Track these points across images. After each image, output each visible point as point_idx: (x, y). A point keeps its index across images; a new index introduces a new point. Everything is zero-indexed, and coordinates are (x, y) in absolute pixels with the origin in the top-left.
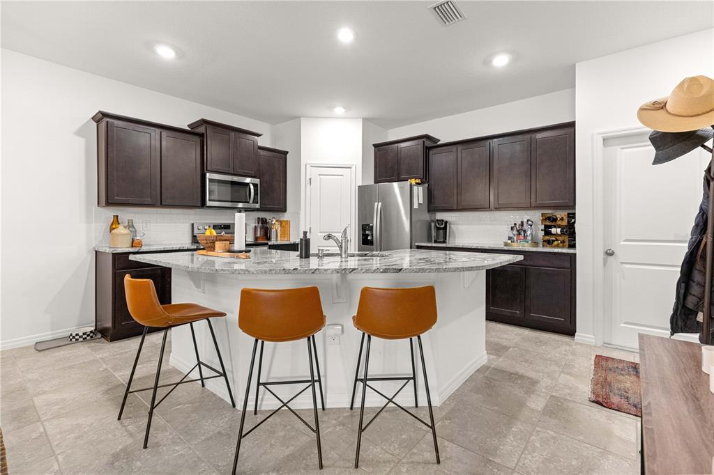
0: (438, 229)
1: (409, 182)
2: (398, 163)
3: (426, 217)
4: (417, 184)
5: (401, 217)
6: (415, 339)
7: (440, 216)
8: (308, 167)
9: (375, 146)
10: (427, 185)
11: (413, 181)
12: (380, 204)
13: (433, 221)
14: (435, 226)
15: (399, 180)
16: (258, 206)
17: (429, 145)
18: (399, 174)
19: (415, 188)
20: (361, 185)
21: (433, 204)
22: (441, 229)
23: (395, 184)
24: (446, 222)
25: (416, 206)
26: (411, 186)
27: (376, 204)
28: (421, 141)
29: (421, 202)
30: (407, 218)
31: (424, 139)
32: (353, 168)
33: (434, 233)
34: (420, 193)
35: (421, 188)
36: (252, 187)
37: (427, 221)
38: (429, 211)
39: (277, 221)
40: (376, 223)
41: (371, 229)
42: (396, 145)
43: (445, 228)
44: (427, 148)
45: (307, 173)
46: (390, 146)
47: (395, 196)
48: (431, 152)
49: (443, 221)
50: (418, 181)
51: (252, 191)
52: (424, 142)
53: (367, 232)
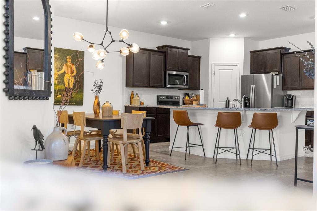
0: (288, 100)
1: (271, 74)
2: (265, 62)
3: (282, 93)
4: (276, 75)
5: (266, 93)
6: (270, 130)
7: (290, 92)
8: (213, 65)
9: (251, 52)
10: (282, 75)
11: (274, 73)
12: (254, 86)
13: (285, 95)
14: (286, 98)
15: (265, 72)
16: (188, 87)
17: (284, 52)
18: (265, 68)
19: (275, 77)
20: (243, 75)
21: (285, 86)
22: (290, 100)
23: (263, 75)
24: (293, 96)
25: (275, 87)
26: (272, 76)
27: (252, 86)
28: (279, 50)
29: (278, 84)
30: (270, 93)
31: (281, 49)
32: (239, 65)
33: (285, 102)
34: (278, 80)
35: (278, 77)
36: (185, 77)
37: (282, 95)
38: (283, 90)
39: (195, 95)
40: (252, 96)
41: (249, 99)
42: (264, 52)
43: (292, 99)
44: (282, 54)
45: (213, 68)
46: (260, 52)
47: (263, 81)
48: (285, 56)
49: (291, 95)
50: (277, 73)
51: (186, 79)
52: (280, 51)
53: (246, 101)
